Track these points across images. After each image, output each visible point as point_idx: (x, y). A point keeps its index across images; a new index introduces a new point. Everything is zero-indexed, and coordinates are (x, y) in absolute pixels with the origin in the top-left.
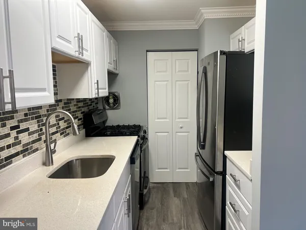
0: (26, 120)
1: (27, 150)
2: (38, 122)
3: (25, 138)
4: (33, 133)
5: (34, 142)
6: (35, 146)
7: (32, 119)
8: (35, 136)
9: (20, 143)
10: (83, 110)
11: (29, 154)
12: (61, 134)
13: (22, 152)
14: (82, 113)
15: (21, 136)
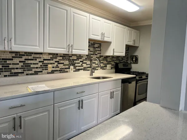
0: (86, 60)
1: (85, 69)
2: (90, 61)
3: (85, 65)
4: (88, 64)
5: (88, 67)
6: (88, 69)
7: (88, 60)
8: (89, 66)
9: (83, 66)
10: (115, 61)
11: (86, 71)
12: (101, 68)
13: (83, 69)
14: (114, 63)
15: (83, 64)
